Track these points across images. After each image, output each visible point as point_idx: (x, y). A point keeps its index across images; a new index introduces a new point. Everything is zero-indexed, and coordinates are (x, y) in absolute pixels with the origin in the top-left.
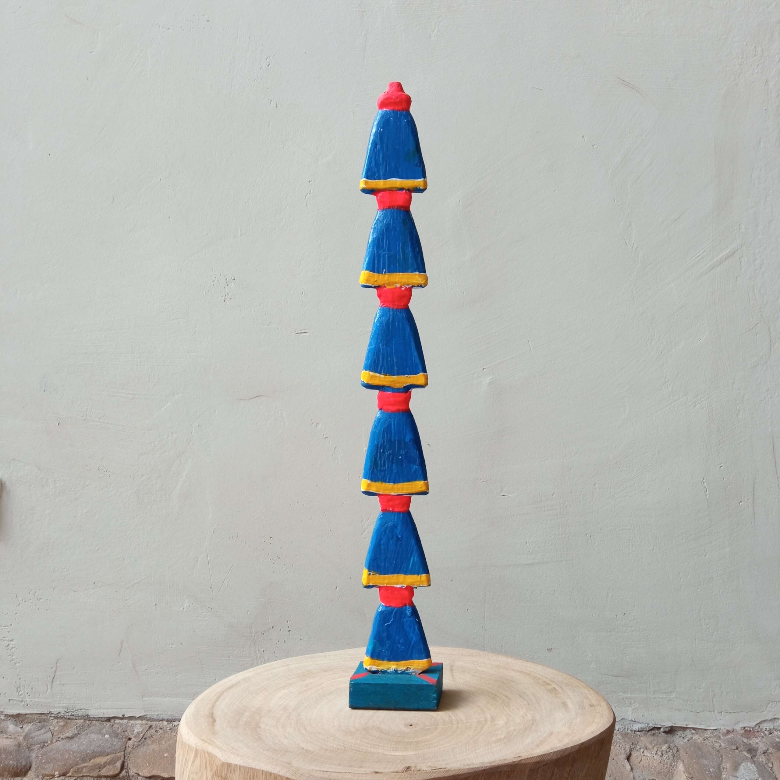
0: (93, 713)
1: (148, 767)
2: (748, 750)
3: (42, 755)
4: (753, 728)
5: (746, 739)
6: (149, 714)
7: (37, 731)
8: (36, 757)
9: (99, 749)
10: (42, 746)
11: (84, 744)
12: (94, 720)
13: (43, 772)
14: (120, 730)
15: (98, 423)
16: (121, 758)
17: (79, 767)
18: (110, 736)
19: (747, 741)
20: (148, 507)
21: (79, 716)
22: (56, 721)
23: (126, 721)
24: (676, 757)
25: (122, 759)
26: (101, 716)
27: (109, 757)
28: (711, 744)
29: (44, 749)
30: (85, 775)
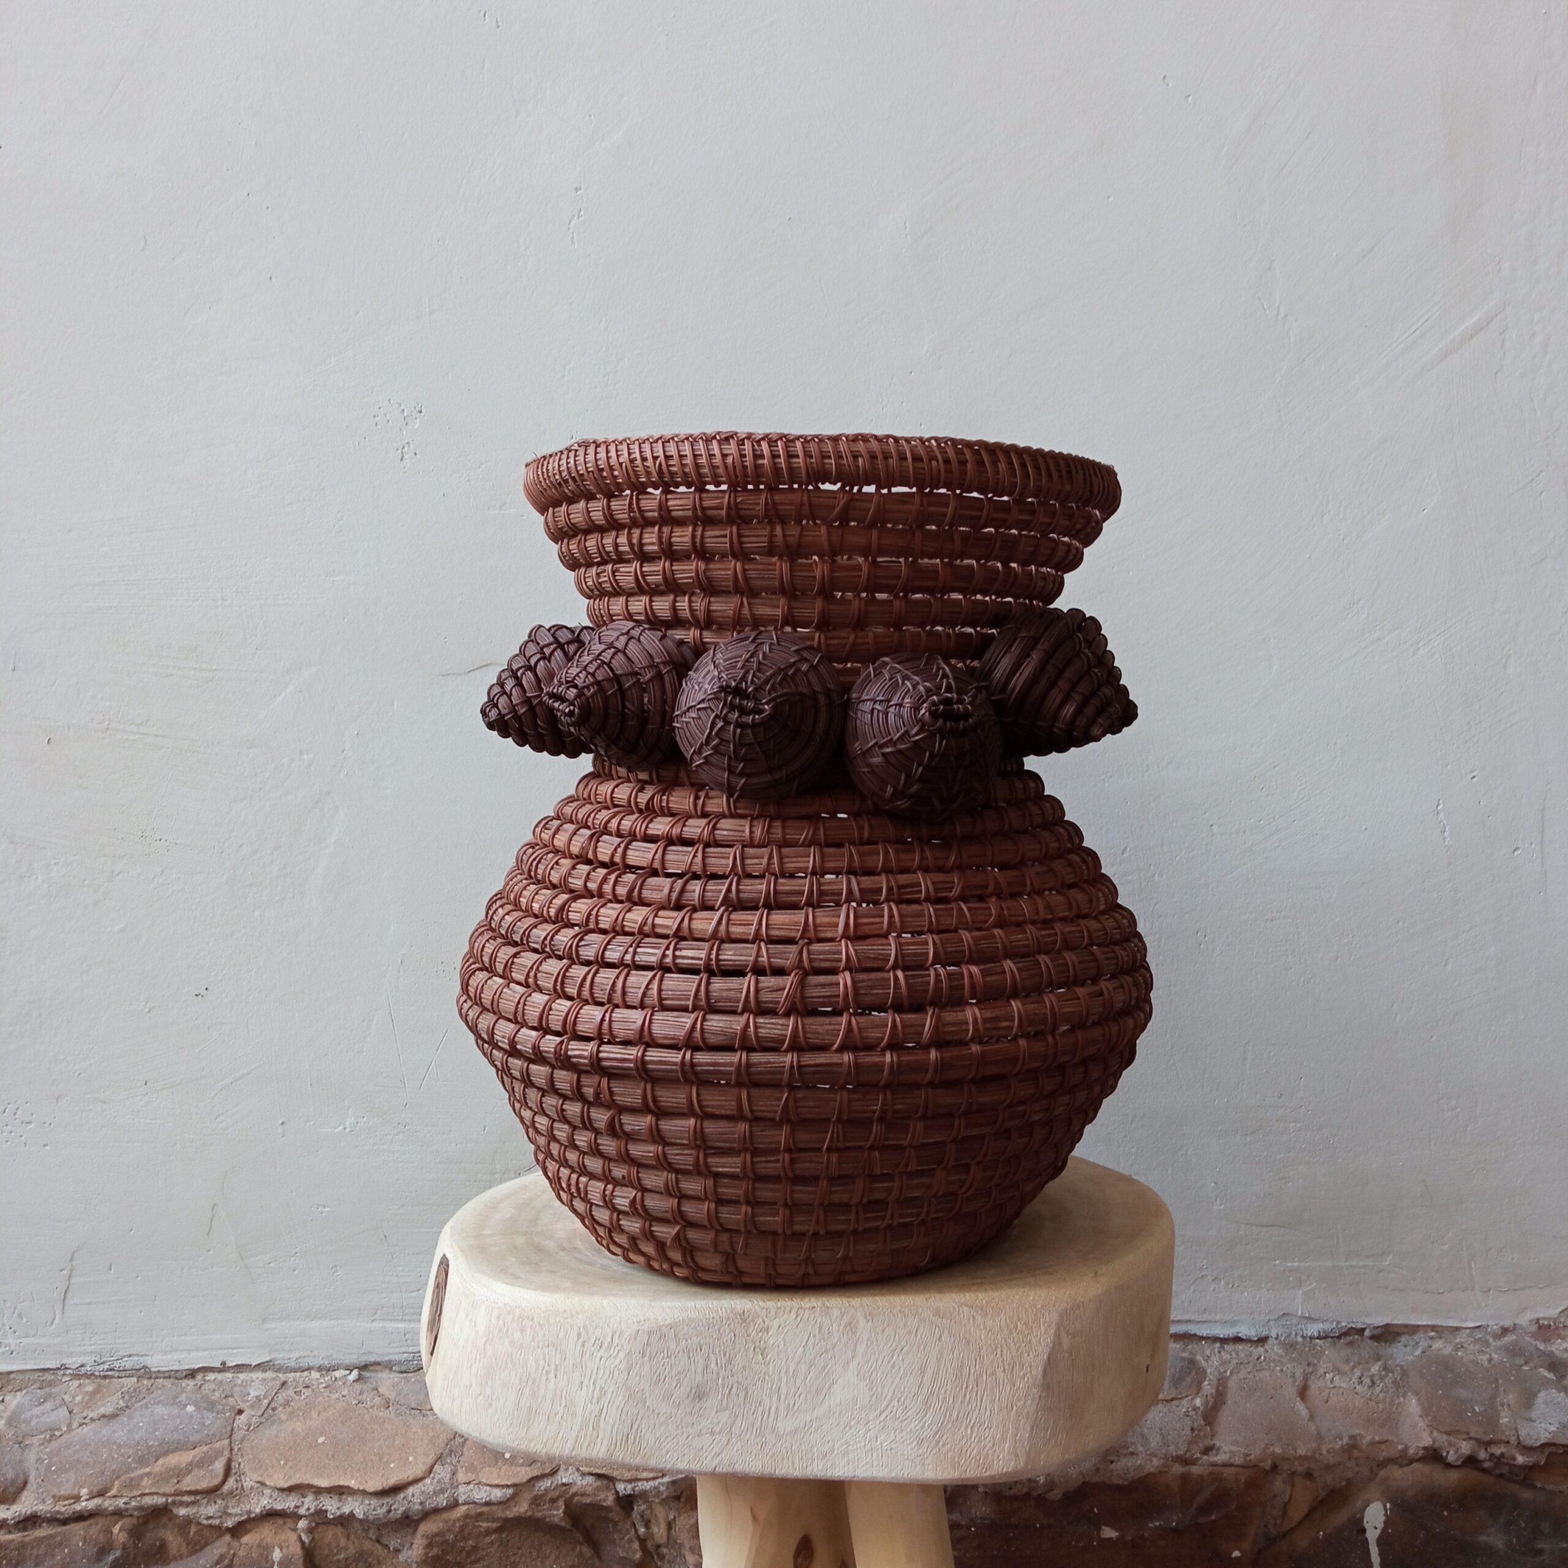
0: (156, 1362)
1: (283, 1467)
2: (1550, 1365)
3: (51, 1455)
4: (1555, 1320)
5: (1543, 1345)
6: (280, 1357)
7: (36, 1406)
8: (38, 1460)
9: (175, 1436)
10: (48, 1437)
11: (141, 1428)
12: (160, 1378)
13: (55, 1491)
14: (217, 1394)
15: (137, 736)
16: (223, 1452)
17: (133, 1475)
18: (198, 1408)
19: (1546, 1347)
20: (257, 913)
21: (125, 1370)
22: (75, 1383)
23: (229, 1375)
24: (1401, 1386)
25: (227, 1453)
26: (175, 1368)
27: (196, 1451)
28: (1471, 1357)
29: (54, 1444)
30: (147, 1491)
